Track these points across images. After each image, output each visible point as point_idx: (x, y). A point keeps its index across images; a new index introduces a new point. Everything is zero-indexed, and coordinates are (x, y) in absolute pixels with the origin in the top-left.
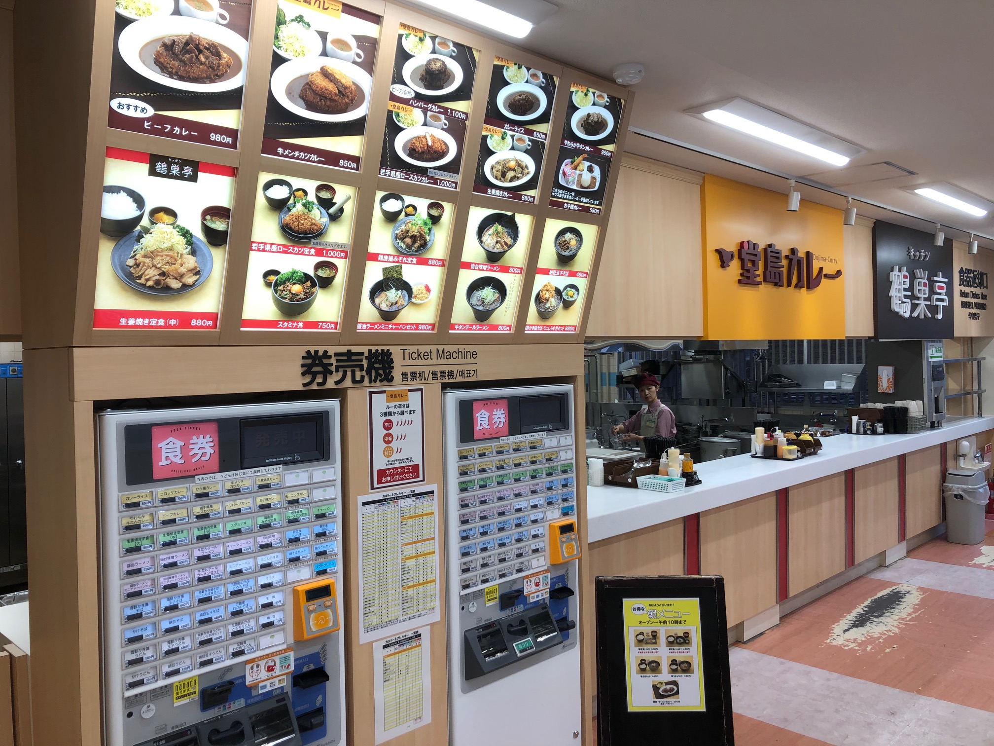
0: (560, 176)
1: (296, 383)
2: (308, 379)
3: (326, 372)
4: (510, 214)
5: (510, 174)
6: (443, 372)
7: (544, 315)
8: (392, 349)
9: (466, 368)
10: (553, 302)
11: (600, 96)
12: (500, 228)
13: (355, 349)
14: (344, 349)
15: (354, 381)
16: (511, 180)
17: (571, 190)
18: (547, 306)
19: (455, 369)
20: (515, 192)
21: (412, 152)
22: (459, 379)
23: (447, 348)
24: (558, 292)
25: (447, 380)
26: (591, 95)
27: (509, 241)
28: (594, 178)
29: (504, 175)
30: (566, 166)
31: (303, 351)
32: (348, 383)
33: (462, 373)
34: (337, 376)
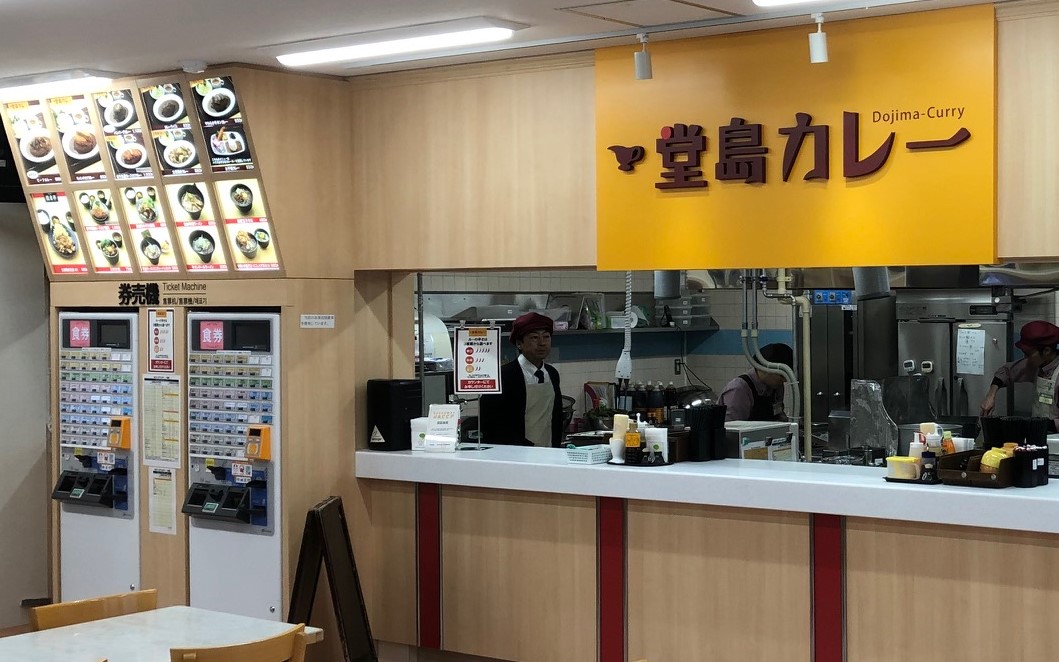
0: (213, 148)
1: (116, 302)
2: (121, 301)
3: (129, 298)
4: (192, 184)
5: (181, 158)
6: (185, 299)
7: (250, 255)
8: (158, 283)
9: (199, 296)
10: (251, 245)
11: (216, 81)
12: (190, 195)
13: (142, 283)
14: (135, 283)
15: (140, 303)
16: (183, 161)
17: (225, 157)
18: (248, 248)
19: (192, 297)
20: (189, 168)
21: (127, 161)
22: (195, 305)
23: (189, 282)
24: (252, 237)
25: (188, 305)
26: (208, 83)
27: (200, 203)
28: (238, 143)
29: (177, 159)
30: (214, 140)
31: (119, 284)
32: (138, 304)
33: (197, 300)
34: (133, 299)
